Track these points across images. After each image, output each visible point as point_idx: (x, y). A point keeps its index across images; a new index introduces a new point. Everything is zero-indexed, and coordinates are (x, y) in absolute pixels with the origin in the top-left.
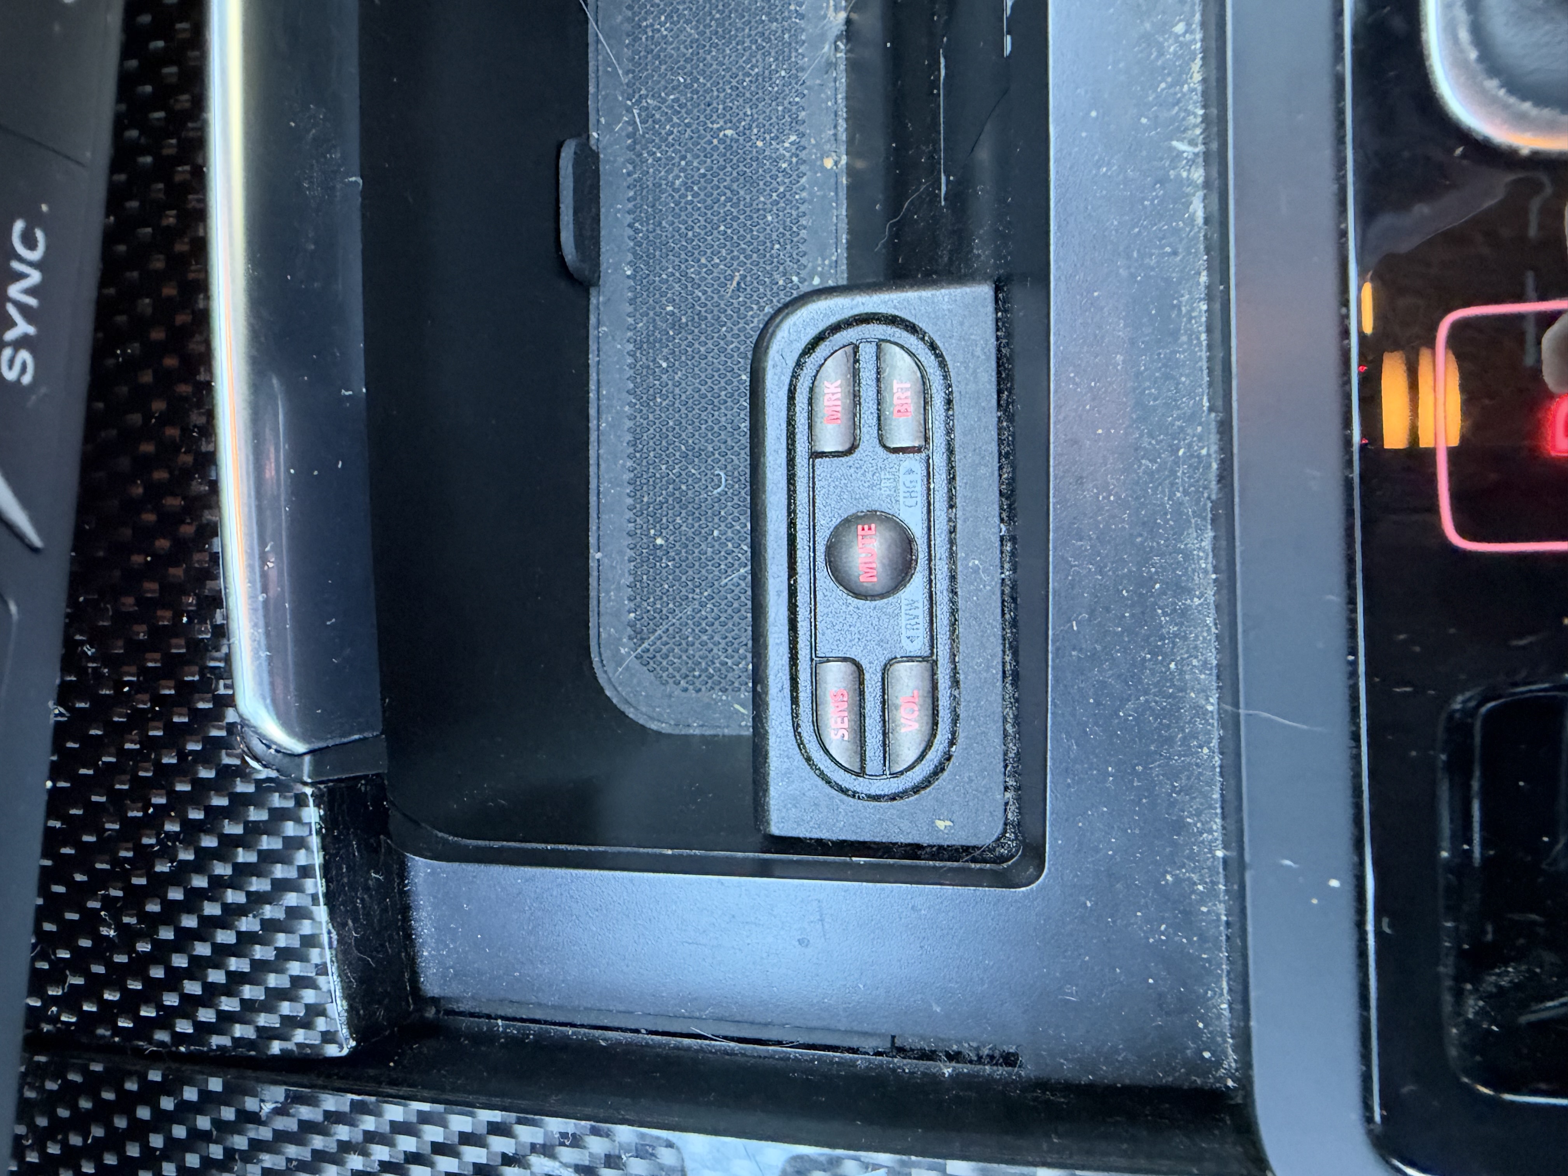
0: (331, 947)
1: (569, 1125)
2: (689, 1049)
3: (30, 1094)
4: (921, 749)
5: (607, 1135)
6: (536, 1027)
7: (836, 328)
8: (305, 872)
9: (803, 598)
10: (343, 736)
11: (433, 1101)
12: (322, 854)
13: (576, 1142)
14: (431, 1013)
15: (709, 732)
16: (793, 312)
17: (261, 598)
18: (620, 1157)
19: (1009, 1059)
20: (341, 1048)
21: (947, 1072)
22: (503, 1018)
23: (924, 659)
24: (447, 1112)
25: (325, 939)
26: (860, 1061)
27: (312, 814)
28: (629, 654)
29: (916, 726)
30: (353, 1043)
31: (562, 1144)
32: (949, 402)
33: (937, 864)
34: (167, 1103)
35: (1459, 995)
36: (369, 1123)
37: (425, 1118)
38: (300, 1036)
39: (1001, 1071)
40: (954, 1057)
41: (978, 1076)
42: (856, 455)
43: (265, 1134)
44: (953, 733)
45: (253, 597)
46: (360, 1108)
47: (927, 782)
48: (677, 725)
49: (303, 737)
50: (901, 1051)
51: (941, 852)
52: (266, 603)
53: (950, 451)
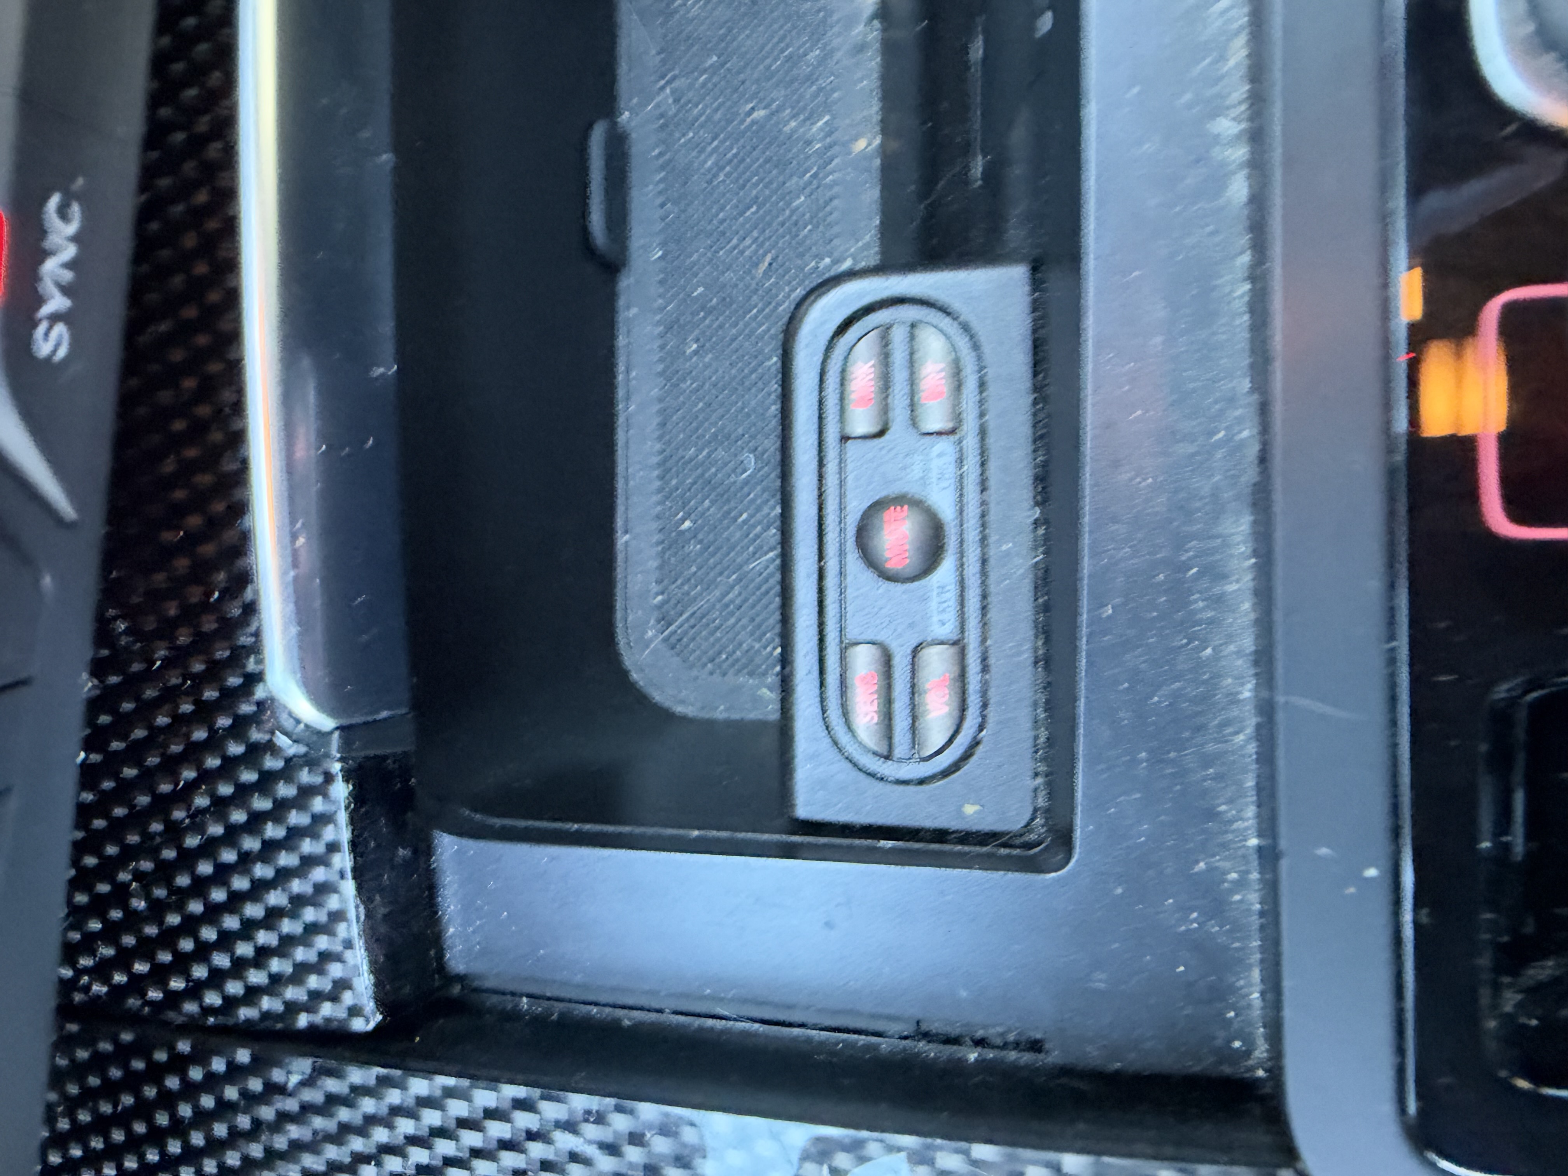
0: (358, 922)
1: (593, 1102)
2: (712, 1029)
3: (62, 1062)
4: (951, 732)
5: (631, 1112)
6: (561, 1005)
7: (868, 310)
8: (333, 847)
9: (831, 581)
10: (372, 713)
11: (458, 1075)
12: (350, 828)
13: (600, 1119)
14: (456, 989)
15: (736, 716)
16: (824, 293)
17: (292, 573)
18: (643, 1135)
19: (1035, 1046)
20: (368, 1021)
21: (972, 1057)
22: (529, 996)
23: (955, 643)
24: (472, 1086)
25: (352, 914)
26: (884, 1045)
27: (341, 790)
28: (656, 636)
29: (946, 710)
30: (379, 1017)
31: (586, 1121)
32: (982, 385)
33: (967, 848)
34: (196, 1074)
35: (1497, 988)
36: (394, 1097)
37: (449, 1093)
38: (327, 1009)
39: (1027, 1058)
40: (980, 1043)
41: (1002, 1062)
42: (887, 437)
43: (291, 1105)
44: (984, 717)
45: (284, 573)
46: (384, 1082)
47: (956, 766)
48: (703, 708)
49: (332, 712)
50: (926, 1036)
51: (967, 837)
52: (296, 579)
53: (983, 433)
